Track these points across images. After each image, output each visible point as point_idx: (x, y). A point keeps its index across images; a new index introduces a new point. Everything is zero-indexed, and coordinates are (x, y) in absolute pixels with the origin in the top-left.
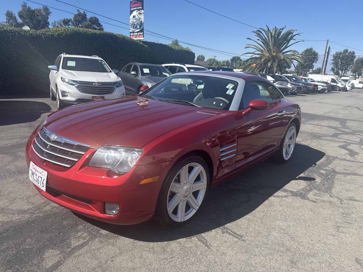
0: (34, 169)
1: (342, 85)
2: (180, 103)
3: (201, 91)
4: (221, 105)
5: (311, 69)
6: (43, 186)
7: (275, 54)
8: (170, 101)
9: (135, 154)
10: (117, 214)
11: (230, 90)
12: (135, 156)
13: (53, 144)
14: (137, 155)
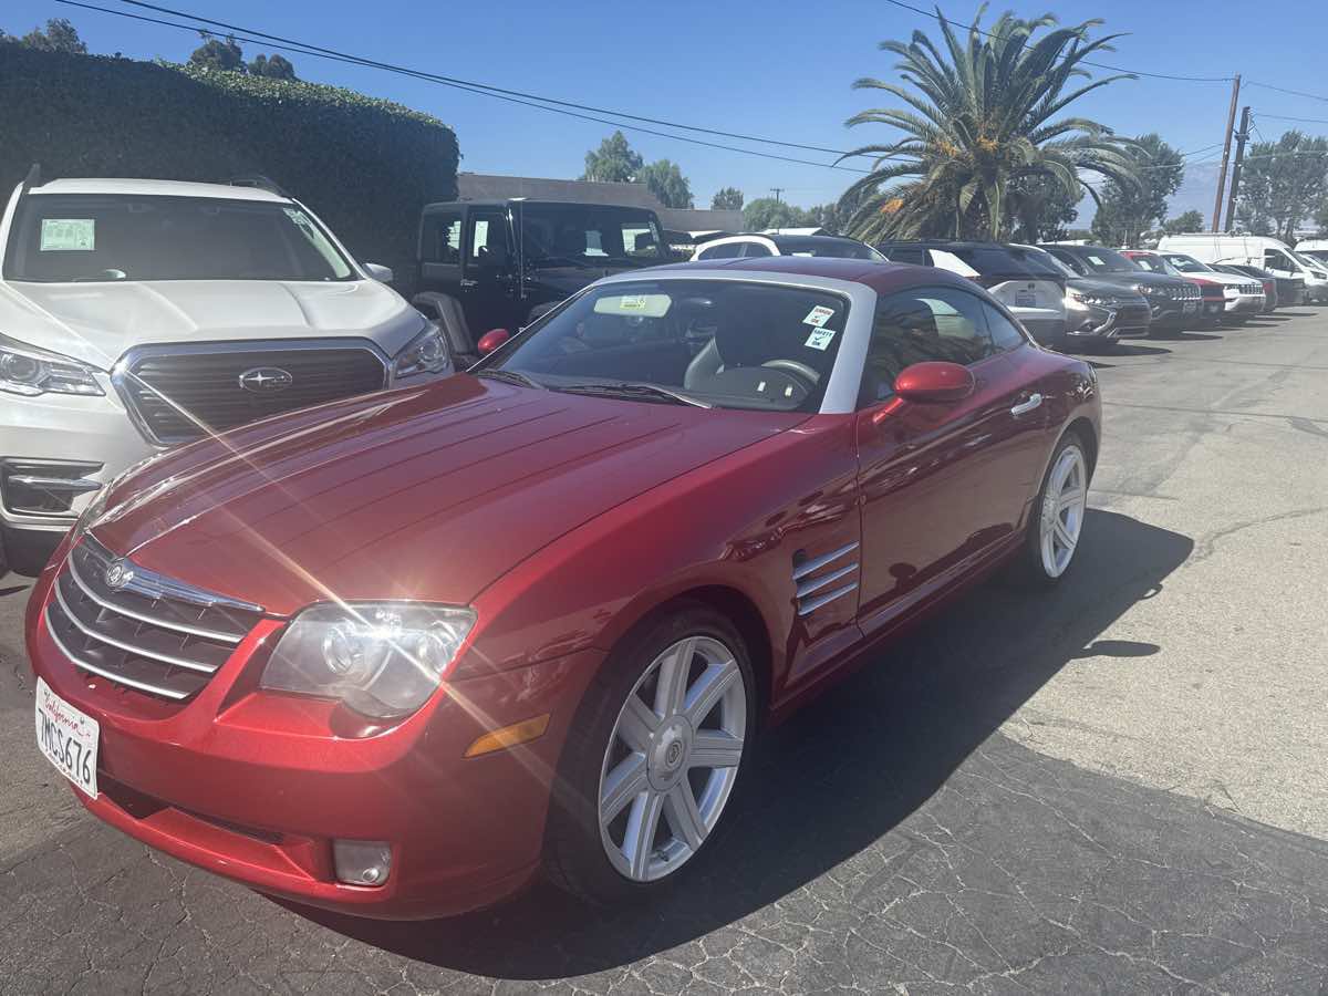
0: (51, 708)
1: (1317, 275)
2: (629, 394)
3: (712, 337)
4: (789, 392)
5: (1156, 221)
6: (87, 777)
7: (995, 142)
8: (590, 390)
9: (446, 630)
10: (386, 881)
11: (819, 332)
12: (445, 640)
13: (119, 605)
14: (451, 635)
